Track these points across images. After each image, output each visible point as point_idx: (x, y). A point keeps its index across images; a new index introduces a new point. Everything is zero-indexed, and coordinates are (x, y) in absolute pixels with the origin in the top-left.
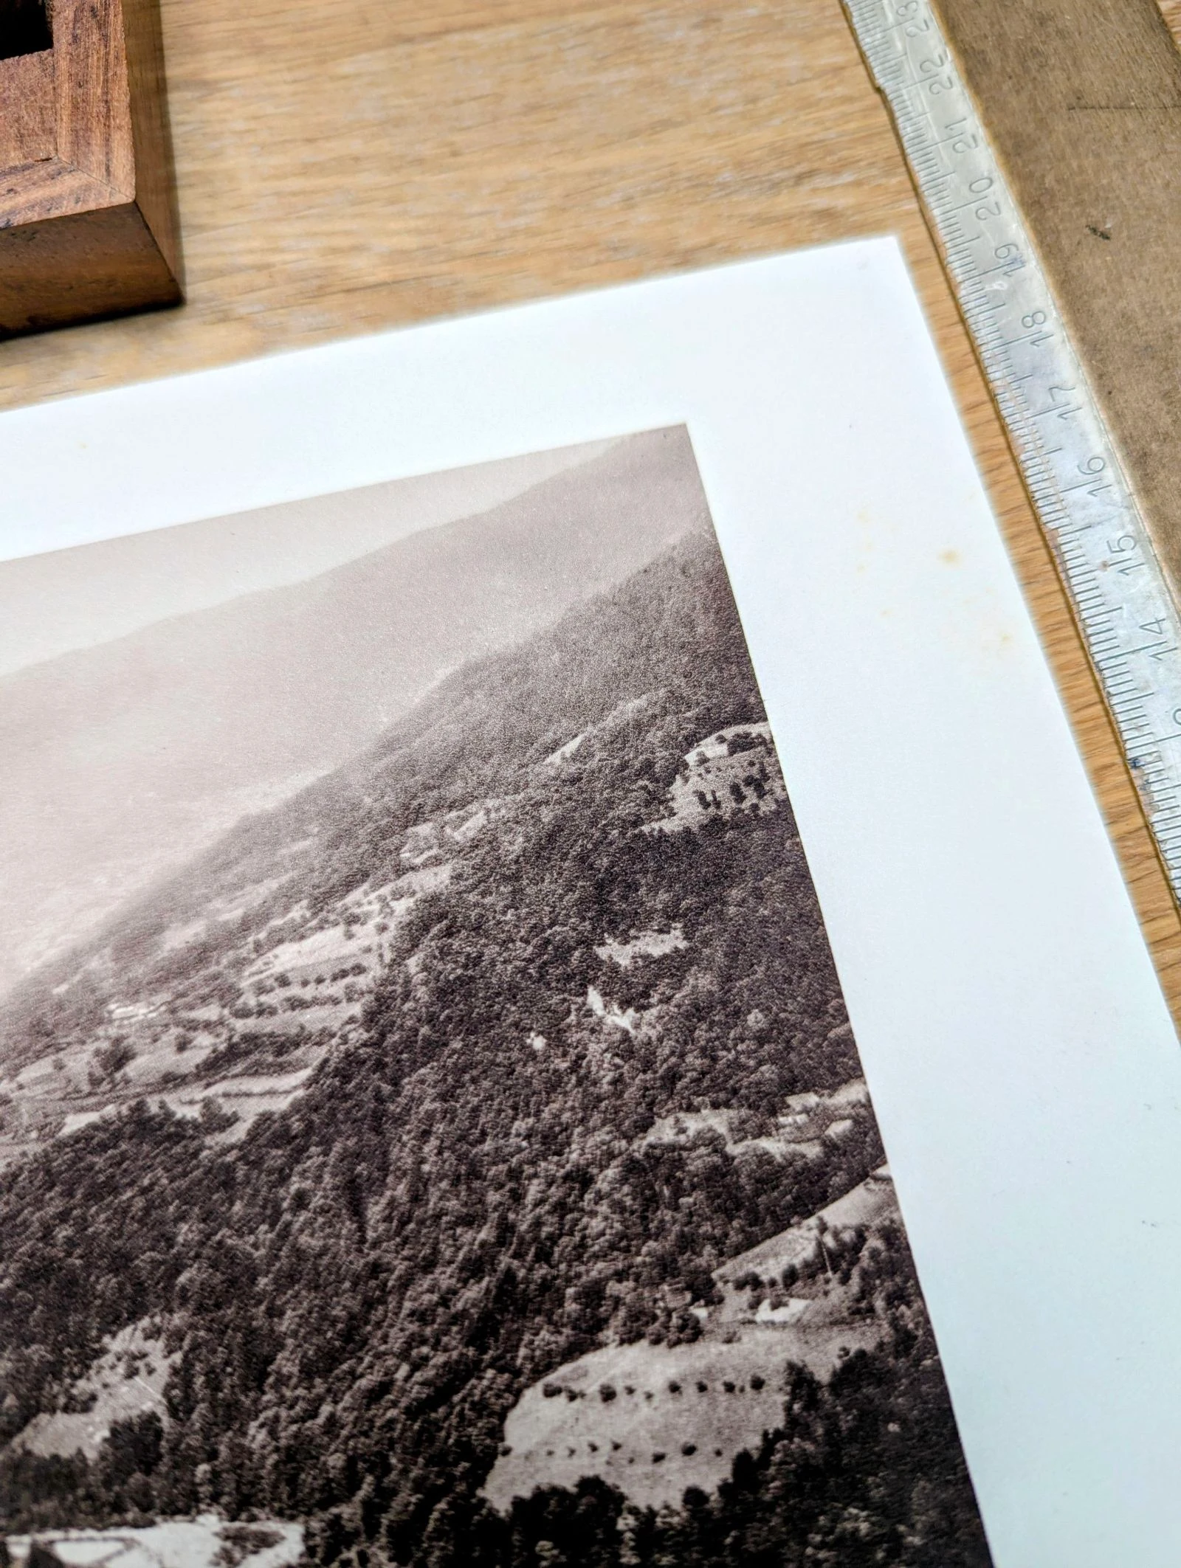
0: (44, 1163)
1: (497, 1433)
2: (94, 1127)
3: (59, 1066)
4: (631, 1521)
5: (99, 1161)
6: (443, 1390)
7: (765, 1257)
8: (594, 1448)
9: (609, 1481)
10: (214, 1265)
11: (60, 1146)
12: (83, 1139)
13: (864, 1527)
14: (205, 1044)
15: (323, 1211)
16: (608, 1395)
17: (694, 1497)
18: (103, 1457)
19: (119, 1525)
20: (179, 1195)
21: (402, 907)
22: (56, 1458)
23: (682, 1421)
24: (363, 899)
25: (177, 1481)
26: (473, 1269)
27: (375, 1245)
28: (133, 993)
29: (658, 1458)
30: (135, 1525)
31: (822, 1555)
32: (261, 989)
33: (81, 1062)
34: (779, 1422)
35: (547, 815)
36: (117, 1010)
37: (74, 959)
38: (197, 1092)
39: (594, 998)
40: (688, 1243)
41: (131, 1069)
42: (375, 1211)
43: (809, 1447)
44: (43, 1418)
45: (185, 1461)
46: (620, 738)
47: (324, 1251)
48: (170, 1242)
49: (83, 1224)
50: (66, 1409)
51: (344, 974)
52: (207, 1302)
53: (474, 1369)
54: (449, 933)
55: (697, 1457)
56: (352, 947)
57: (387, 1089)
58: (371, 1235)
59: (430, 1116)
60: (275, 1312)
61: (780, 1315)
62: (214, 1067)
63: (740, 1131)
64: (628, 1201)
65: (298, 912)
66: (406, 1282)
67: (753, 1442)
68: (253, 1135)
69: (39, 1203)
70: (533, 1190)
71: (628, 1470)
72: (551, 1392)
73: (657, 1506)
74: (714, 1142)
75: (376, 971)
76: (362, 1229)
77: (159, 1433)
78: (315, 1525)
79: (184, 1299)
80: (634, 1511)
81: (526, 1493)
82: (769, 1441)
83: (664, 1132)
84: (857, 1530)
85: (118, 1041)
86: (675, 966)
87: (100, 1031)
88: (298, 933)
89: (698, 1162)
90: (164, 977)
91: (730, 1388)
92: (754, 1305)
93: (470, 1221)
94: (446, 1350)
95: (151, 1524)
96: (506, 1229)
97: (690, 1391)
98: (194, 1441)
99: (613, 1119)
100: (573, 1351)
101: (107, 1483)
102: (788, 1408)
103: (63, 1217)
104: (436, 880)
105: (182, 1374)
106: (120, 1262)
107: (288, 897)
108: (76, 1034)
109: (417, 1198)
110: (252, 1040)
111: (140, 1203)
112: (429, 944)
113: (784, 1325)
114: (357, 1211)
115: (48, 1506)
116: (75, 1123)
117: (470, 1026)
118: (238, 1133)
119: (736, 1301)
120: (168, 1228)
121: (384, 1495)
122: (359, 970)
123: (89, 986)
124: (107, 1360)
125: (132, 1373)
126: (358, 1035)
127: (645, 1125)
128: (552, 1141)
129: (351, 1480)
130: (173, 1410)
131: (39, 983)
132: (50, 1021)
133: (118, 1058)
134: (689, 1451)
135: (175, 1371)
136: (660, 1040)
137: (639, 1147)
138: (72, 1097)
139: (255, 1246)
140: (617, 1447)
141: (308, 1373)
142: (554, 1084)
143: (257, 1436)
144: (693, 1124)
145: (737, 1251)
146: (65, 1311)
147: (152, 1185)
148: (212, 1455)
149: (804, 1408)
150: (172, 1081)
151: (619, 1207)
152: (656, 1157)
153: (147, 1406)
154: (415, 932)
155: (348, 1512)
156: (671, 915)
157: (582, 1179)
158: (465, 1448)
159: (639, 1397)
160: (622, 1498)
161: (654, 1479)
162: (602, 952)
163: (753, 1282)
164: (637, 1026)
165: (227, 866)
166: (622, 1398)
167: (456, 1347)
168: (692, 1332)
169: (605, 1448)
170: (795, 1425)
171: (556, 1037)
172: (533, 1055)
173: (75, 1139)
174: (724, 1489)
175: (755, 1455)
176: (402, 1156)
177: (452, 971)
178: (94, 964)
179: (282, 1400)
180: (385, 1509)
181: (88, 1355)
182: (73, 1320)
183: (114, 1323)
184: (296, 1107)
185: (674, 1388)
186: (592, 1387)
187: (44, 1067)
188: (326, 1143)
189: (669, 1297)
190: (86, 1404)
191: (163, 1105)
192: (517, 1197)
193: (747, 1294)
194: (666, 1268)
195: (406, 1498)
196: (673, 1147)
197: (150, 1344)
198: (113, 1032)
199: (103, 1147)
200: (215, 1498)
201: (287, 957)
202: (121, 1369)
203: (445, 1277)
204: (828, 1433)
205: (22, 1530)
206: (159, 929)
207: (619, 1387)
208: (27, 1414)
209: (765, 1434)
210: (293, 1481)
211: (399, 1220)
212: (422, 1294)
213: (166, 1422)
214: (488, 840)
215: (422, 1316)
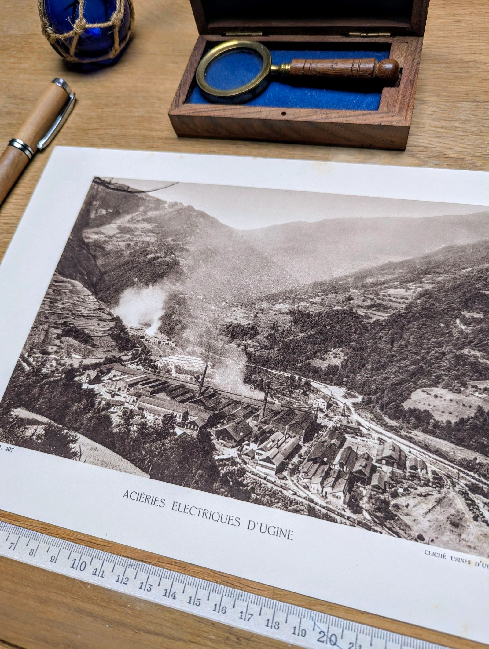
0: (328, 314)
1: (409, 395)
2: (340, 310)
3: (336, 297)
4: (433, 421)
5: (340, 317)
6: (400, 383)
7: (481, 383)
8: (429, 405)
9: (431, 412)
10: (359, 344)
11: (333, 311)
12: (338, 312)
13: (485, 442)
14: (369, 302)
15: (385, 341)
16: (436, 396)
17: (449, 422)
18: (325, 370)
19: (325, 383)
20: (355, 328)
21: (420, 289)
22: (315, 367)
23: (451, 407)
24: (412, 285)
25: (339, 379)
26: (414, 363)
27: (394, 351)
28: (356, 288)
29: (443, 412)
30: (328, 384)
31: (474, 444)
32: (384, 295)
33: (341, 297)
34: (473, 415)
35: (458, 282)
36: (352, 290)
37: (345, 277)
38: (365, 311)
39: (458, 321)
40: (464, 375)
41: (351, 302)
42: (396, 345)
43: (478, 423)
44: (315, 359)
45: (342, 376)
46: (481, 271)
47: (383, 349)
48: (351, 336)
49: (333, 327)
50: (320, 359)
51: (403, 298)
52: (355, 350)
53: (408, 381)
54: (429, 298)
55: (451, 415)
56: (406, 294)
57: (406, 323)
58: (394, 349)
59: (414, 331)
60: (369, 356)
61: (480, 396)
62: (369, 307)
63: (483, 357)
64: (452, 362)
65: (396, 283)
66: (399, 360)
67: (466, 417)
68: (374, 322)
69: (325, 320)
70: (432, 353)
71: (436, 412)
72: (424, 391)
73: (440, 420)
74: (476, 357)
75: (410, 300)
76: (392, 347)
77: (338, 370)
78: (365, 397)
79: (351, 347)
80: (435, 420)
81: (412, 408)
82: (469, 418)
83: (465, 351)
84: (483, 442)
85: (350, 296)
86: (479, 321)
87: (347, 293)
88: (395, 287)
89: (471, 360)
90: (363, 287)
91: (464, 405)
92: (475, 392)
93: (416, 354)
94: (403, 376)
95: (332, 385)
96: (423, 358)
97: (454, 403)
98: (345, 374)
99: (455, 345)
100: (431, 386)
101: (325, 375)
102: (476, 414)
103: (330, 324)
104: (429, 287)
105: (346, 361)
106: (339, 336)
107: (395, 280)
108: (342, 292)
109: (406, 346)
110: (379, 305)
111: (346, 327)
112: (423, 299)
113: (480, 398)
114: (392, 344)
115: (311, 375)
116: (337, 308)
117: (428, 317)
118: (371, 321)
119: (470, 390)
120: (351, 334)
121: (381, 397)
122: (407, 299)
123: (347, 283)
124: (332, 353)
125: (335, 357)
126: (403, 311)
127: (461, 349)
128: (439, 345)
129: (376, 392)
130: (342, 367)
131: (337, 280)
132: (337, 287)
133: (350, 299)
134: (450, 413)
135: (345, 360)
136: (470, 334)
137: (459, 352)
138: (338, 303)
139: (368, 343)
140: (434, 407)
141: (372, 369)
142: (443, 334)
143: (358, 377)
144: (472, 352)
145: (475, 380)
146: (325, 341)
147: (349, 325)
148: (348, 377)
149: (480, 415)
150: (360, 307)
151: (450, 362)
152: (461, 356)
153: (337, 364)
154: (421, 295)
155: (373, 398)
156: (481, 311)
157: (444, 354)
158: (401, 395)
159: (442, 399)
160: (432, 416)
161: (441, 416)
162: (463, 313)
163: (476, 387)
164: (466, 329)
165: (384, 270)
166: (439, 399)
167: (405, 376)
168: (459, 392)
169: (432, 406)
170: (476, 417)
171: (447, 326)
172: (440, 327)
173: (336, 311)
174: (456, 424)
175: (465, 420)
176: (405, 336)
177: (427, 305)
178: (349, 280)
179: (365, 373)
180: (381, 400)
181: (327, 351)
182: (326, 343)
183: (335, 347)
184: (385, 320)
185: (451, 400)
186: (433, 394)
187: (333, 296)
188: (390, 329)
189: (456, 383)
190: (325, 359)
191: (356, 311)
192: (428, 353)
193: (474, 389)
194: (457, 377)
195: (385, 400)
196: (466, 355)
197: (341, 353)
198: (349, 294)
199: (341, 314)
200: (346, 385)
201: (392, 291)
202: (334, 355)
203: (407, 362)
204: (483, 422)
205: (305, 377)
206: (365, 277)
207: (439, 396)
208: (312, 357)
209: (469, 417)
210: (363, 388)
211: (401, 348)
212: (402, 363)
213: (340, 368)
214: (443, 282)
215: (400, 368)
